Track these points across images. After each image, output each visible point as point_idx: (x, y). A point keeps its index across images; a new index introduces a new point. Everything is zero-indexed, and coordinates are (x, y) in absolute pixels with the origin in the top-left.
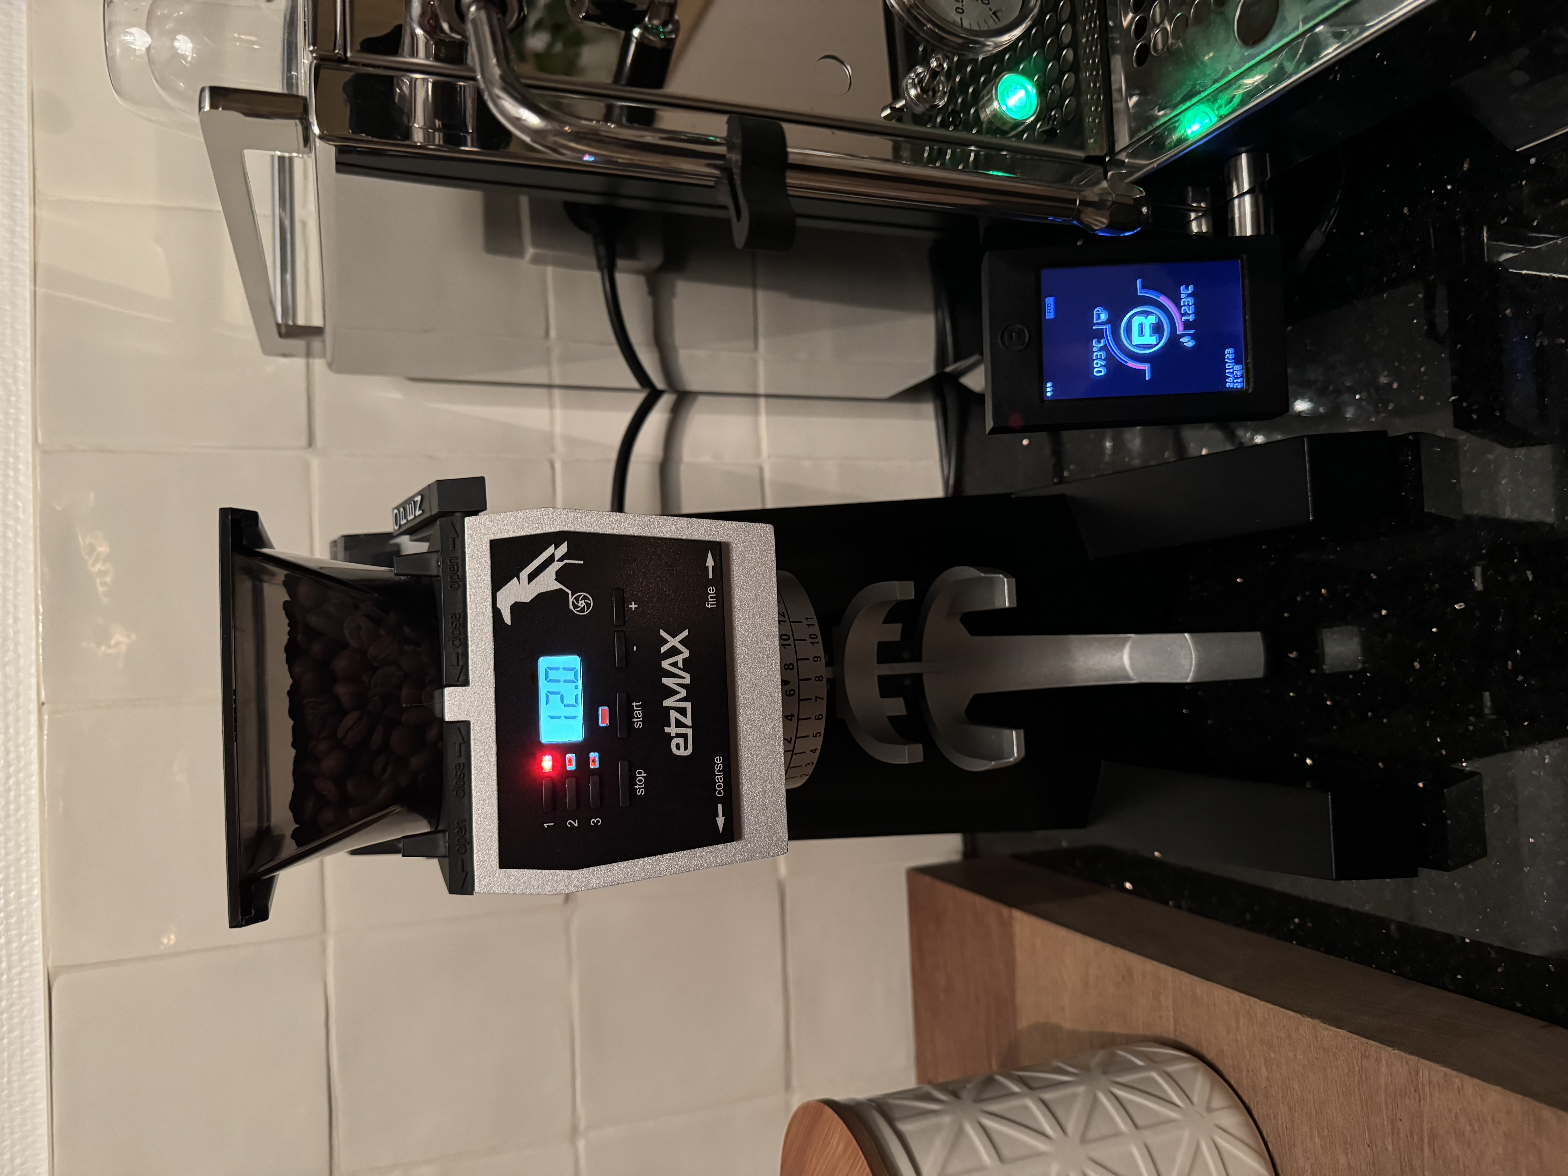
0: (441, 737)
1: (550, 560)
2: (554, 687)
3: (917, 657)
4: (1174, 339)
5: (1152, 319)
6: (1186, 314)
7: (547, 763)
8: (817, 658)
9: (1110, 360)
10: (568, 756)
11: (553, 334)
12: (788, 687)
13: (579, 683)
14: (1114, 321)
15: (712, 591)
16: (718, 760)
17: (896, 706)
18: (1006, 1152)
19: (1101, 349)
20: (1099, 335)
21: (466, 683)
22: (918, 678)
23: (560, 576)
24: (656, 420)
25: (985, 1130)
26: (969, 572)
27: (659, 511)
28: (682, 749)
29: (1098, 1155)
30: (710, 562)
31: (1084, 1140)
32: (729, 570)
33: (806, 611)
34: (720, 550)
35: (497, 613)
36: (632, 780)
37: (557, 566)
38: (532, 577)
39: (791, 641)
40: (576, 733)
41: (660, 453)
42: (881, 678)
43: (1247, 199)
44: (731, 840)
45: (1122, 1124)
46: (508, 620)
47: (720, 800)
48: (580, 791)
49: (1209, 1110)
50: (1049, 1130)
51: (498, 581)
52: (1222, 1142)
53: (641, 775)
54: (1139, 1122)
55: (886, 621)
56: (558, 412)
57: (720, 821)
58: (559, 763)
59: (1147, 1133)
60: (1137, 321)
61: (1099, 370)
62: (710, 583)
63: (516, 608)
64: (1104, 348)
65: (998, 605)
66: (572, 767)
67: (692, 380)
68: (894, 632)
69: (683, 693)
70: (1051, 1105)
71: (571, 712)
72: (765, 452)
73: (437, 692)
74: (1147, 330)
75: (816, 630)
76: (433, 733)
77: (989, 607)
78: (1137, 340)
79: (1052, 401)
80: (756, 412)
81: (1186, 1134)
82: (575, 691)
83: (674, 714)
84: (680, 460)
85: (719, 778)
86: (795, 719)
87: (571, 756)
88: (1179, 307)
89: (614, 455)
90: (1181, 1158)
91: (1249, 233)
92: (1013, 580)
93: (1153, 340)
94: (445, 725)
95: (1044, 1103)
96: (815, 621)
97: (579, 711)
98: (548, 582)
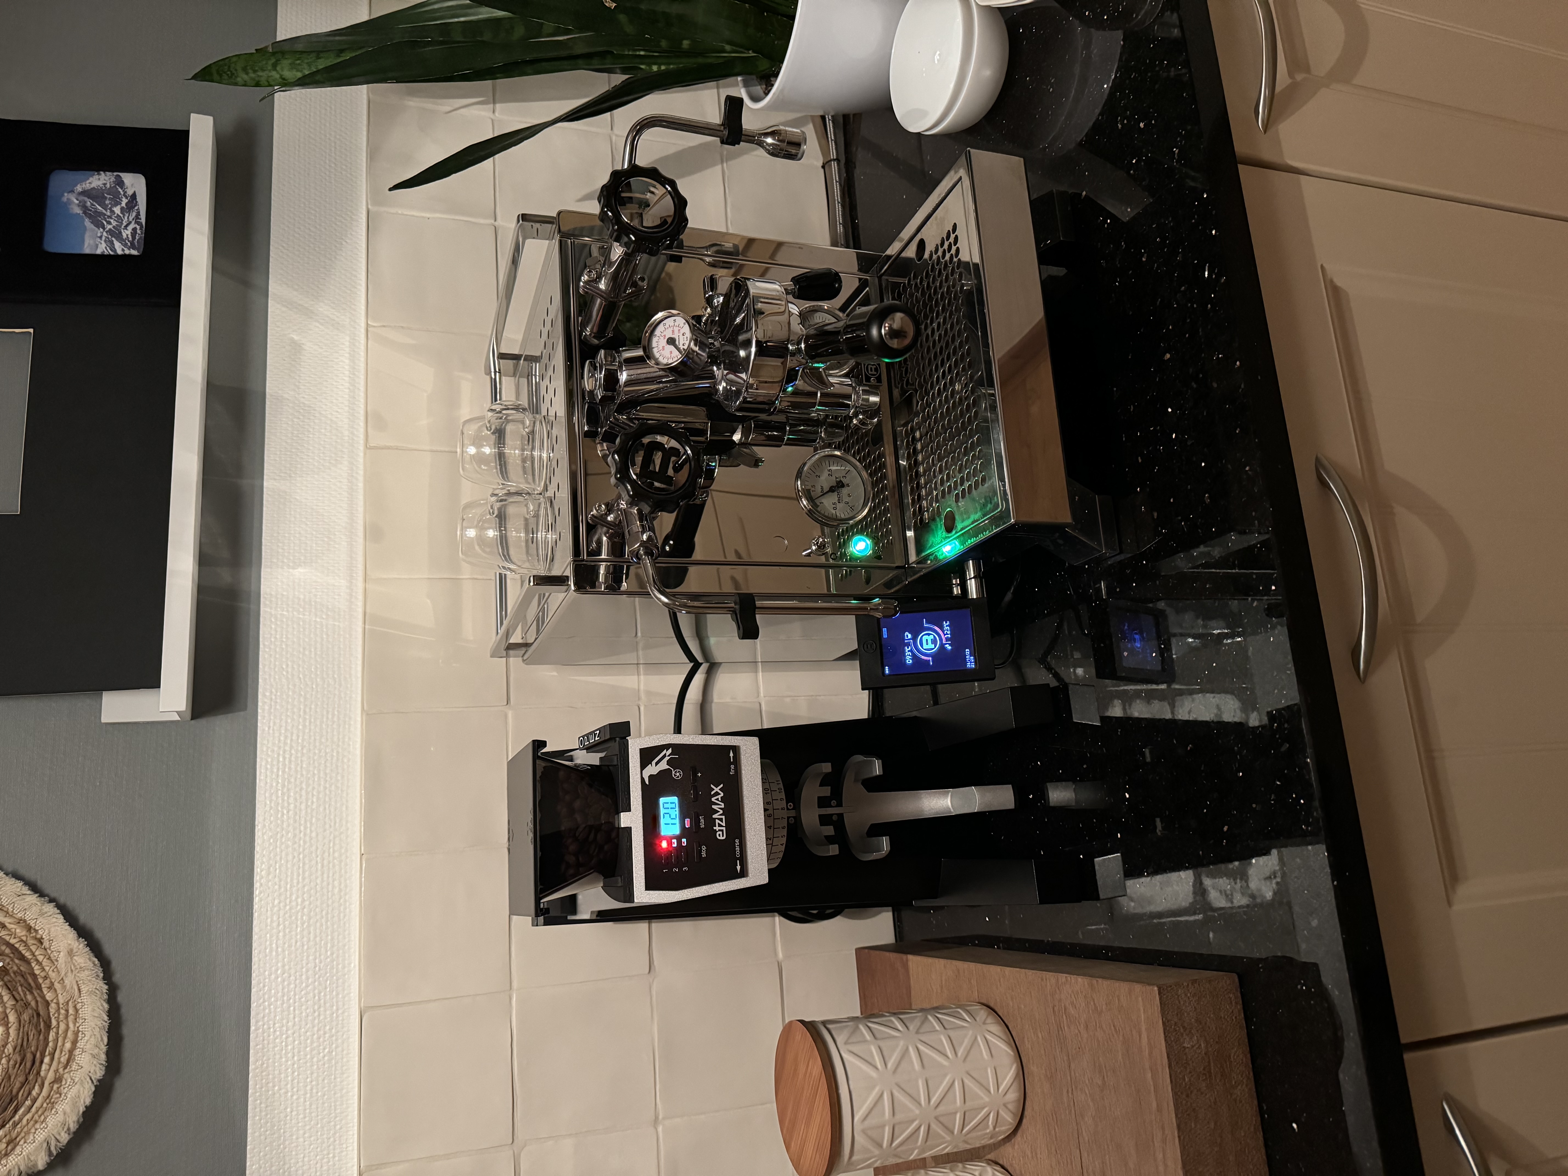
0: (618, 836)
1: (665, 756)
2: (666, 811)
3: (840, 804)
4: (942, 646)
5: (932, 637)
6: (947, 634)
7: (664, 844)
8: (781, 799)
9: (914, 656)
10: (673, 841)
11: (639, 634)
12: (768, 812)
13: (677, 809)
14: (914, 638)
15: (732, 767)
16: (737, 841)
17: (829, 830)
18: (877, 1035)
19: (909, 651)
20: (908, 645)
21: (630, 811)
22: (841, 816)
23: (668, 763)
24: (699, 679)
25: (869, 1027)
26: (859, 758)
27: (700, 733)
28: (721, 836)
29: (922, 1039)
30: (731, 755)
31: (917, 1032)
32: (740, 758)
33: (776, 777)
34: (736, 749)
35: (643, 779)
36: (700, 851)
37: (667, 758)
38: (657, 764)
39: (769, 791)
40: (676, 830)
41: (701, 698)
42: (820, 816)
43: (973, 580)
44: (744, 877)
45: (937, 1027)
46: (647, 783)
47: (738, 859)
48: (678, 857)
49: (984, 1023)
50: (900, 1028)
51: (643, 766)
52: (988, 1037)
53: (704, 848)
54: (946, 1026)
55: (821, 785)
56: (642, 677)
57: (738, 868)
58: (670, 843)
59: (949, 1031)
60: (925, 638)
61: (909, 661)
62: (732, 763)
63: (651, 777)
64: (911, 651)
65: (874, 774)
66: (675, 845)
67: (718, 655)
68: (826, 791)
69: (721, 812)
70: (905, 1021)
71: (673, 821)
72: (762, 695)
73: (616, 816)
74: (930, 642)
75: (781, 786)
76: (614, 835)
77: (871, 776)
78: (925, 646)
79: (889, 675)
80: (756, 671)
81: (970, 1032)
82: (676, 812)
83: (717, 821)
84: (712, 702)
85: (738, 849)
86: (772, 828)
87: (674, 841)
88: (943, 632)
89: (675, 701)
90: (966, 1042)
91: (975, 597)
92: (880, 761)
93: (933, 646)
94: (620, 830)
95: (900, 1019)
96: (781, 782)
97: (677, 821)
98: (664, 765)
